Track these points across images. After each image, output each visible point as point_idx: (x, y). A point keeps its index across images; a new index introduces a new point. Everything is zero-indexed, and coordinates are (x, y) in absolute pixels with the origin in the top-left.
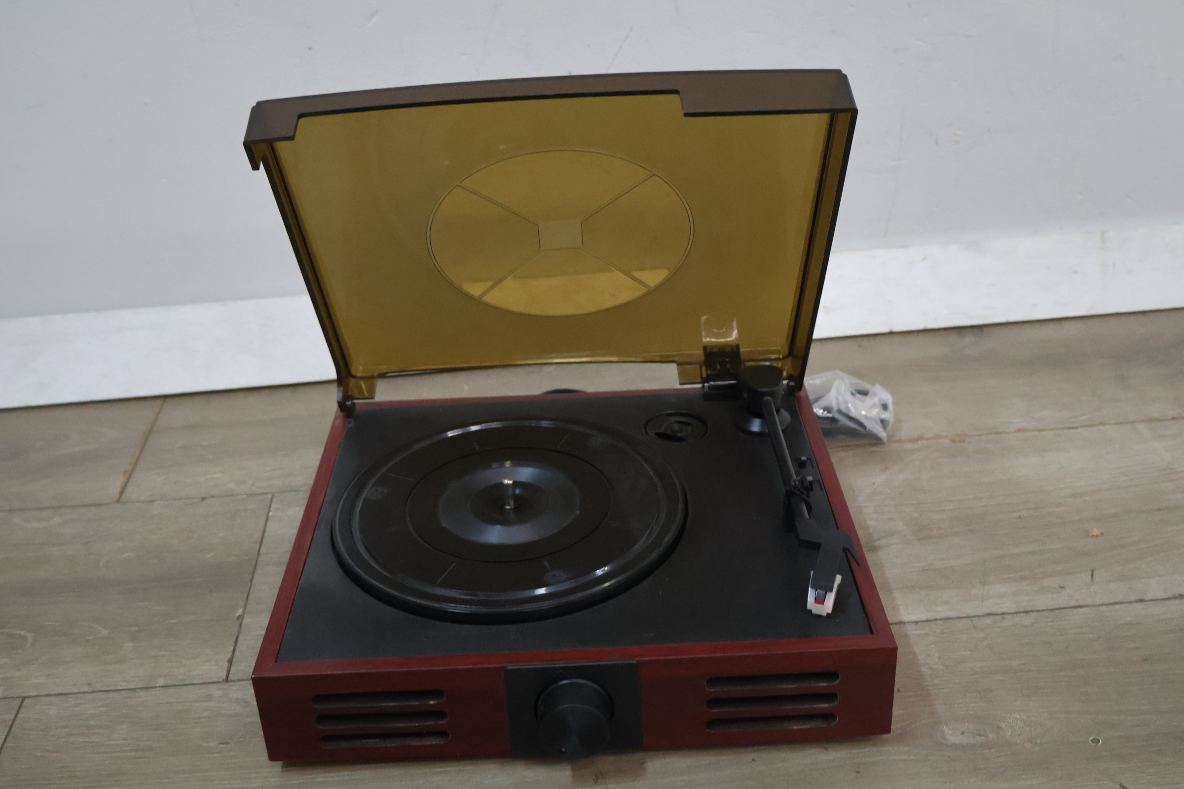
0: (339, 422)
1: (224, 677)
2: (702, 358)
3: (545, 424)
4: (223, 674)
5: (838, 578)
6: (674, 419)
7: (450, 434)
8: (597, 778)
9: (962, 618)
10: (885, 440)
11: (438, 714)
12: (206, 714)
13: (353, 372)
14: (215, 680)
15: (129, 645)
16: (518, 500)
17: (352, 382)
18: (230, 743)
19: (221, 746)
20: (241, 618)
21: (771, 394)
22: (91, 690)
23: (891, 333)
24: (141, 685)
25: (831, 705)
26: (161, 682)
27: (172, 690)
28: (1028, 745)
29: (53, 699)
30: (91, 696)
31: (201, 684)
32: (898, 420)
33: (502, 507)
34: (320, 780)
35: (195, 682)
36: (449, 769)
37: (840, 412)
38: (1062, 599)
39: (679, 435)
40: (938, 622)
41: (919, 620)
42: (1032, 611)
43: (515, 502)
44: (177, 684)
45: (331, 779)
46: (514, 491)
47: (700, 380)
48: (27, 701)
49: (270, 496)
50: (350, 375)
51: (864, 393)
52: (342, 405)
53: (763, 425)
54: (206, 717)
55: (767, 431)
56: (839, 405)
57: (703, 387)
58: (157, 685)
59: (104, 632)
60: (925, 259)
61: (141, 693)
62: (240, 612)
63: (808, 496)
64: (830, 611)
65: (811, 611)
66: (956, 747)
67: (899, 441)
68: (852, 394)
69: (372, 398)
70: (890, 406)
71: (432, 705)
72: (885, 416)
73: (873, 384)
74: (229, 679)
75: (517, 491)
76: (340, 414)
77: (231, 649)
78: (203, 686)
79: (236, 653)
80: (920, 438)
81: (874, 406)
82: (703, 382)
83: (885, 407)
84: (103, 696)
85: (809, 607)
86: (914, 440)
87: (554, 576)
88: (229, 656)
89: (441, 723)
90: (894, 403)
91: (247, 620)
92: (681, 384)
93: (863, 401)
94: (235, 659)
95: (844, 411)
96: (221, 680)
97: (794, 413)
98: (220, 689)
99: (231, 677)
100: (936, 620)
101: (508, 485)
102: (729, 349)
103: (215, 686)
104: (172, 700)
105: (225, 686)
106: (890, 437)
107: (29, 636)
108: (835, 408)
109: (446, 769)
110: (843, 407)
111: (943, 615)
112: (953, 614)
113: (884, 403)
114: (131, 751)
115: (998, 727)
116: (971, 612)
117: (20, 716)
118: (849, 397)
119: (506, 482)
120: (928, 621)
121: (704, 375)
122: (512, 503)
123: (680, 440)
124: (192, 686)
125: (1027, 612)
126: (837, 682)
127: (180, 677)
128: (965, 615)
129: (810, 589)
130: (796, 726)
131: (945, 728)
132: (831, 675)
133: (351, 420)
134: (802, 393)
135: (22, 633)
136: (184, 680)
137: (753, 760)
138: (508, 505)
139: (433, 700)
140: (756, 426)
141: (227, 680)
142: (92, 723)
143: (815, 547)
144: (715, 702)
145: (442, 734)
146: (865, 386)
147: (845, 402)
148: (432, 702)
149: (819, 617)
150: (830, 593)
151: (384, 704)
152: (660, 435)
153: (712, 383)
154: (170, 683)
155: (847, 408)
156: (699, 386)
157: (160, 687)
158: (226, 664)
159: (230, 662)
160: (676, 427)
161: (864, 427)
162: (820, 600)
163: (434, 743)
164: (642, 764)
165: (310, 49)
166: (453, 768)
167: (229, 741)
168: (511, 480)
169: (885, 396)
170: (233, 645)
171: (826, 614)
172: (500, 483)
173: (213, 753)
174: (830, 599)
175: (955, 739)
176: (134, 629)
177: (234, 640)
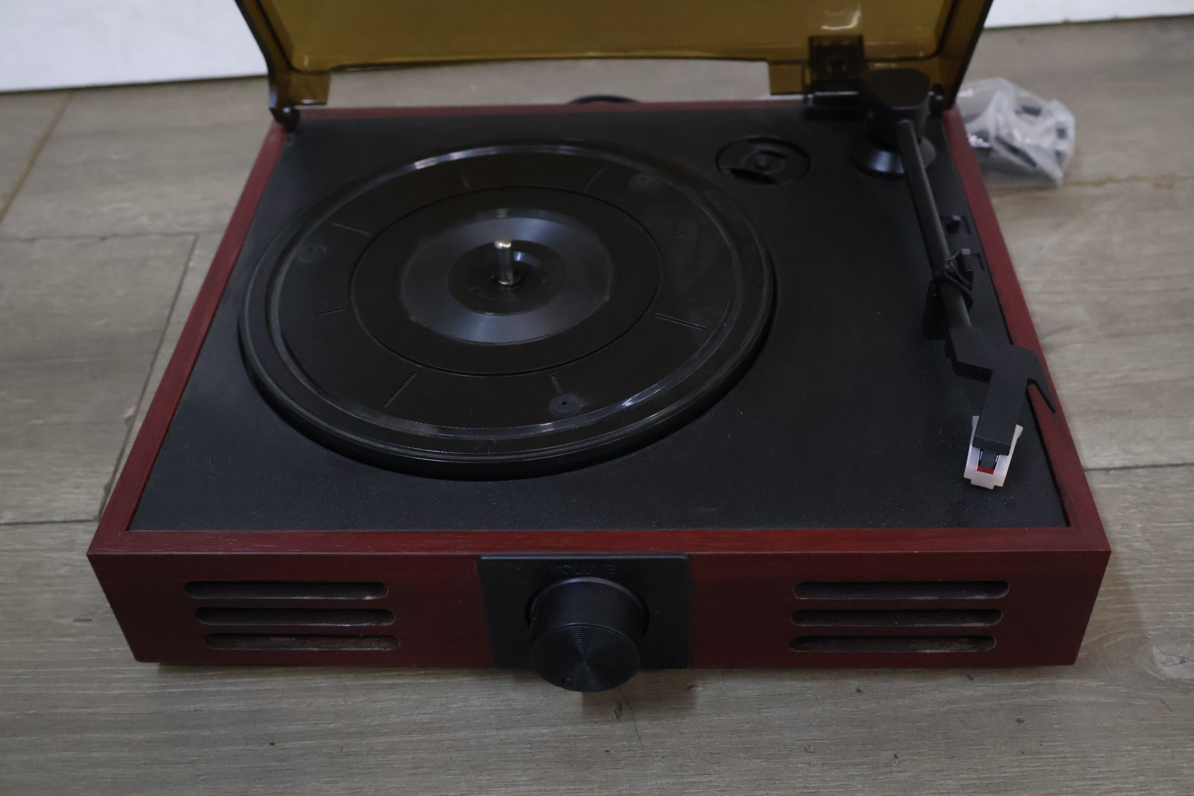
0: (274, 136)
1: (96, 514)
2: (805, 56)
3: (564, 150)
4: (96, 508)
5: (1019, 430)
6: (759, 147)
7: (419, 165)
10: (1060, 182)
11: (379, 612)
12: (63, 571)
13: (296, 63)
14: (83, 517)
16: (518, 268)
17: (295, 78)
18: (90, 620)
19: (78, 624)
20: (132, 420)
21: (911, 115)
23: (1067, 24)
25: (989, 625)
26: (8, 516)
27: (21, 530)
31: (64, 522)
32: (1077, 152)
33: (496, 281)
34: (212, 687)
35: (55, 519)
37: (999, 139)
39: (767, 173)
40: (1139, 471)
41: (1111, 466)
43: (516, 274)
44: (30, 520)
45: (228, 688)
46: (512, 257)
47: (800, 89)
49: (192, 238)
50: (290, 68)
51: (1034, 112)
52: (276, 112)
53: (893, 163)
54: (63, 576)
55: (901, 170)
56: (998, 129)
57: (806, 100)
62: (130, 412)
63: (970, 287)
64: (1000, 483)
65: (969, 480)
66: (1174, 684)
67: (1078, 184)
68: (1017, 113)
69: (324, 103)
70: (1071, 133)
71: (369, 601)
72: (1064, 146)
73: (1049, 98)
75: (519, 257)
76: (278, 126)
77: (112, 469)
78: (64, 525)
80: (1109, 179)
81: (1047, 131)
82: (805, 92)
83: (1061, 133)
85: (967, 475)
86: (1099, 183)
87: (564, 403)
88: (106, 480)
89: (384, 624)
90: (1078, 126)
92: (773, 94)
93: (1032, 124)
95: (1008, 140)
96: (91, 518)
97: (939, 142)
98: (88, 532)
100: (1137, 467)
101: (503, 249)
102: (846, 43)
103: (80, 527)
104: (18, 547)
106: (1066, 175)
108: (992, 133)
110: (1004, 133)
111: (1147, 460)
112: (1162, 459)
113: (1061, 127)
118: (1013, 118)
119: (501, 245)
121: (808, 81)
122: (510, 276)
123: (768, 180)
124: (49, 526)
126: (1003, 595)
127: (36, 510)
128: (1179, 462)
129: (971, 446)
131: (1155, 650)
132: (993, 585)
133: (291, 135)
134: (951, 113)
136: (40, 515)
137: (859, 691)
138: (506, 280)
139: (369, 595)
140: (882, 163)
143: (984, 375)
144: (804, 613)
146: (1039, 102)
147: (1007, 125)
148: (368, 598)
149: (981, 490)
150: (1004, 455)
152: (738, 173)
153: (819, 94)
154: (22, 519)
155: (1011, 135)
156: (799, 97)
157: (6, 524)
158: (102, 493)
159: (108, 489)
160: (763, 161)
161: (1033, 163)
162: (987, 466)
164: (689, 688)
166: (407, 681)
167: (90, 617)
168: (507, 243)
169: (1063, 116)
170: (115, 462)
171: (996, 487)
172: (491, 247)
173: (64, 636)
174: (1004, 464)
175: (1170, 671)
177: (117, 454)
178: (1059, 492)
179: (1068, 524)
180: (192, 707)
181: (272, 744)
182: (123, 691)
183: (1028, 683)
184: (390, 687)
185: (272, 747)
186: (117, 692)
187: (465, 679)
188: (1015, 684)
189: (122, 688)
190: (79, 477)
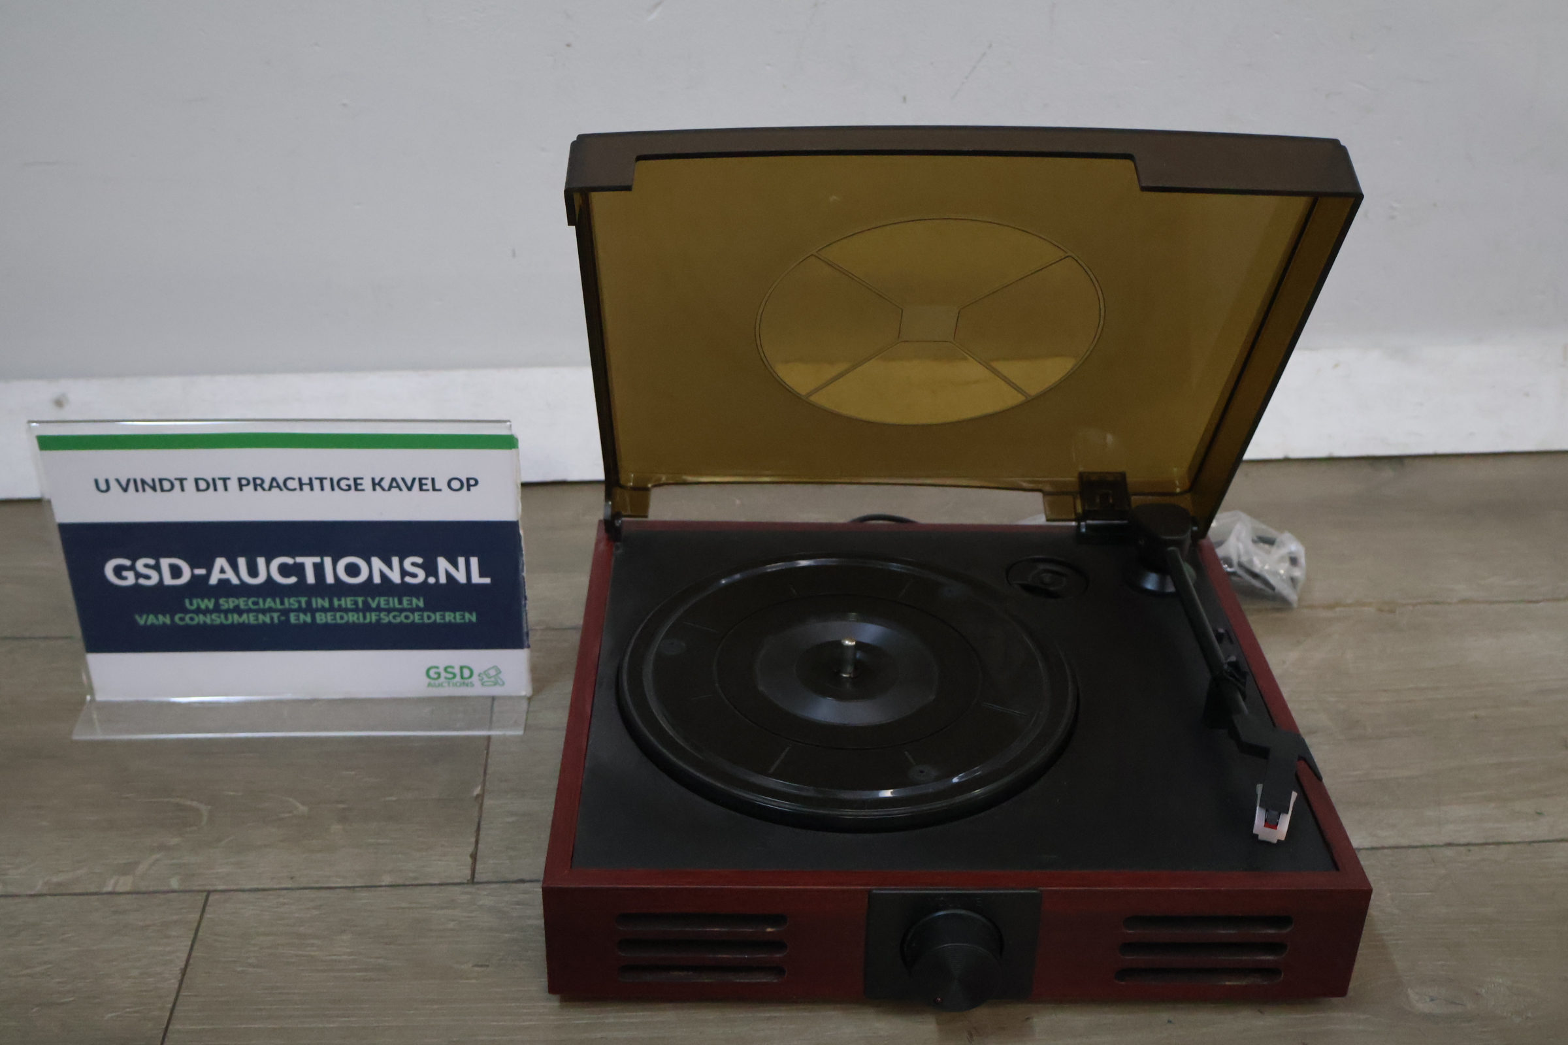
0: (602, 546)
1: (469, 878)
2: (1076, 488)
3: (895, 567)
4: (467, 873)
5: (1294, 795)
6: (1042, 567)
8: (971, 1035)
9: (1416, 847)
10: (1295, 605)
11: (774, 944)
12: (451, 925)
13: (622, 481)
14: (458, 881)
15: (337, 828)
16: (858, 665)
17: (618, 491)
18: (488, 966)
19: (477, 969)
20: (480, 797)
22: (296, 885)
23: (1287, 460)
24: (360, 882)
25: (1277, 958)
26: (387, 880)
27: (402, 891)
28: (1518, 1020)
29: (246, 896)
30: (297, 894)
31: (440, 884)
32: (1308, 578)
33: (838, 673)
34: (611, 1020)
35: (432, 881)
36: (777, 1014)
37: (1241, 565)
38: (1541, 830)
39: (1052, 589)
40: (1386, 851)
41: (1362, 847)
42: (1504, 843)
43: (856, 668)
44: (408, 883)
45: (626, 1020)
46: (855, 655)
47: (1073, 516)
48: (212, 898)
51: (1270, 542)
52: (608, 524)
53: (1162, 583)
54: (452, 930)
55: (1171, 589)
56: (1239, 556)
57: (1078, 527)
58: (383, 884)
59: (303, 809)
60: (1336, 366)
61: (364, 894)
62: (477, 791)
63: (1244, 684)
64: (1283, 838)
65: (1257, 836)
66: (1428, 1017)
67: (1312, 607)
68: (1254, 542)
69: (646, 516)
70: (1302, 560)
71: (770, 932)
72: (1297, 573)
73: (1281, 529)
74: (475, 880)
75: (858, 655)
77: (473, 840)
78: (442, 887)
79: (480, 846)
80: (1338, 604)
81: (1282, 559)
82: (1078, 519)
83: (1294, 561)
84: (312, 894)
85: (1255, 831)
86: (1331, 607)
87: (922, 772)
88: (471, 849)
89: (777, 956)
90: (1307, 556)
91: (488, 802)
92: (1049, 520)
93: (1269, 553)
94: (478, 854)
95: (1248, 566)
96: (466, 881)
97: (1197, 566)
98: (466, 893)
99: (477, 877)
100: (1383, 848)
101: (848, 647)
102: (1111, 480)
103: (458, 888)
104: (404, 905)
105: (472, 889)
106: (1300, 600)
107: (204, 809)
108: (1235, 560)
110: (1244, 559)
111: (1391, 842)
112: (1404, 842)
113: (1293, 556)
114: (359, 970)
115: (1477, 994)
116: (1427, 840)
117: (207, 916)
118: (1251, 546)
119: (847, 643)
120: (1373, 849)
121: (1080, 510)
122: (850, 669)
123: (1054, 595)
124: (428, 887)
125: (1498, 844)
126: (1288, 930)
127: (412, 875)
128: (1418, 844)
129: (1258, 808)
130: (1229, 981)
131: (1410, 991)
132: (1279, 921)
133: (618, 544)
134: (1204, 542)
135: (195, 804)
136: (415, 878)
137: (1169, 1022)
138: (846, 673)
139: (772, 927)
140: (1151, 583)
141: (472, 881)
142: (303, 930)
143: (1263, 753)
144: (1130, 947)
145: (778, 970)
146: (1271, 532)
147: (1247, 552)
148: (769, 930)
149: (1267, 844)
150: (1285, 815)
151: (708, 929)
152: (1026, 588)
153: (1090, 522)
154: (400, 882)
155: (1251, 561)
156: (1074, 523)
157: (386, 886)
158: (469, 860)
159: (474, 856)
160: (1047, 578)
161: (1273, 588)
162: (1272, 823)
163: (764, 980)
164: (1028, 1019)
165: (568, 45)
166: (783, 1014)
167: (487, 963)
168: (853, 641)
169: (1294, 546)
170: (475, 834)
171: (1279, 841)
172: (839, 644)
173: (468, 979)
174: (1285, 822)
175: (1424, 1006)
176: (341, 806)
177: (474, 828)
178: (1327, 845)
179: (1337, 869)
180: (599, 1035)
182: (531, 1023)
183: (1308, 1016)
184: (769, 1019)
186: (527, 1023)
187: (833, 1013)
188: (1298, 1016)
189: (531, 1020)
190: (444, 846)
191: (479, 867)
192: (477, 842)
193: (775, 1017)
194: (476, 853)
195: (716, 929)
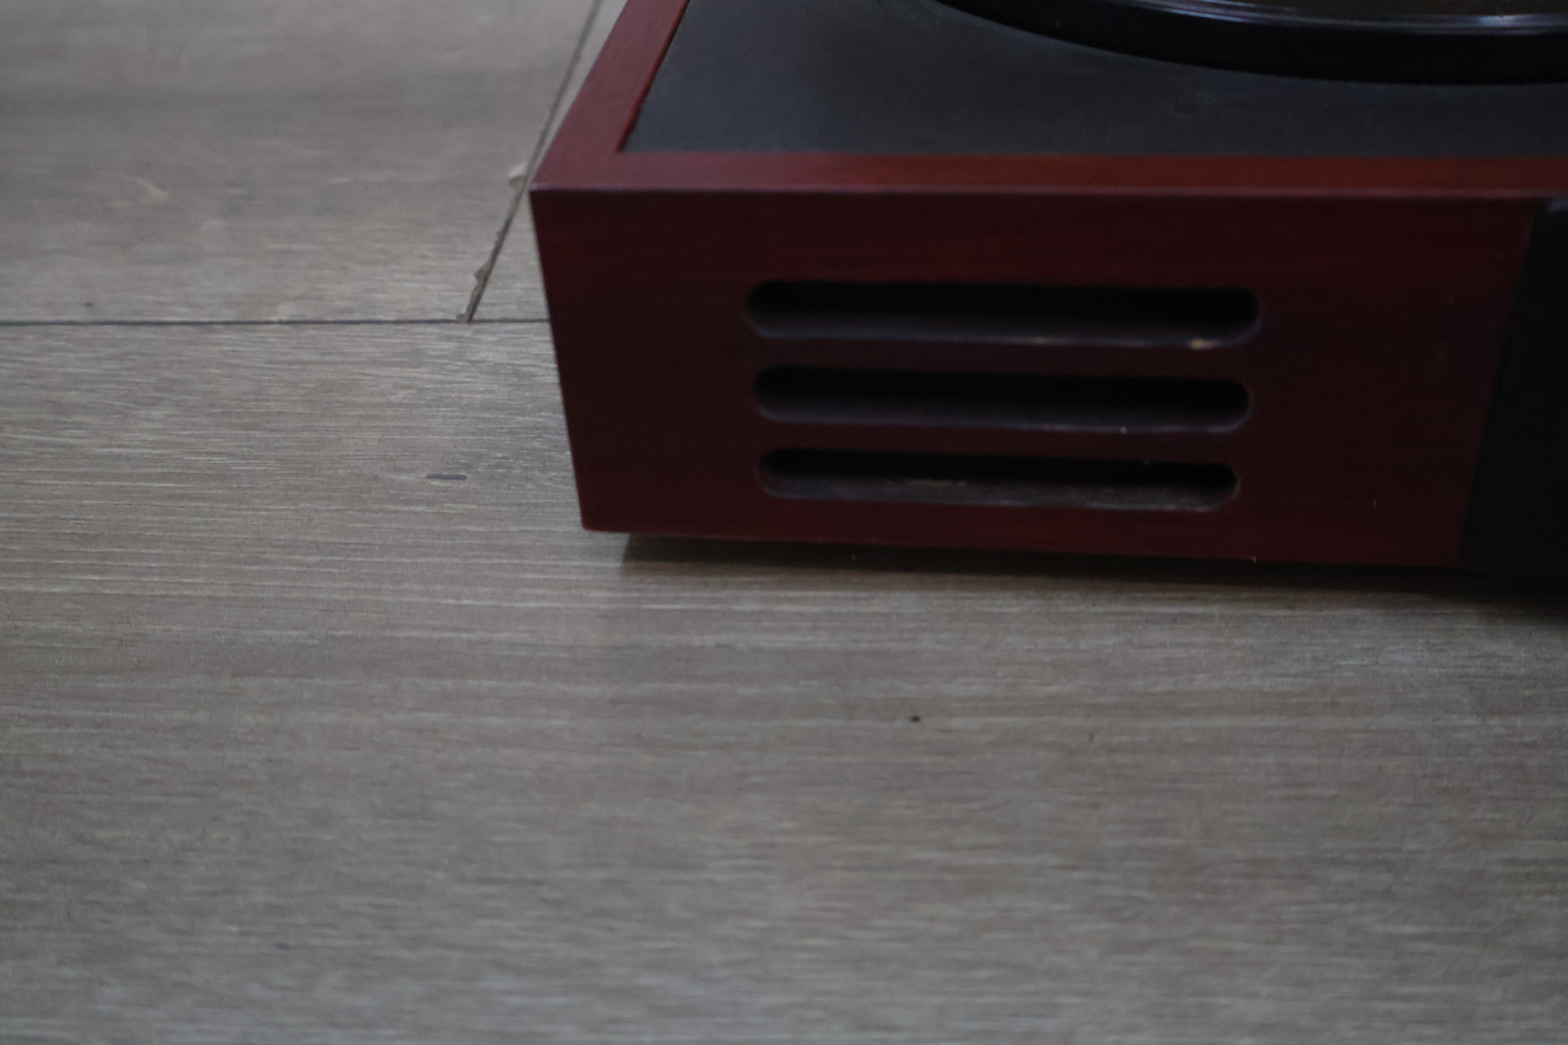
1: (464, 311)
4: (462, 304)
11: (1212, 391)
12: (400, 396)
14: (437, 315)
15: (215, 224)
18: (464, 478)
19: (436, 483)
20: (522, 181)
22: (93, 318)
24: (229, 315)
26: (285, 311)
27: (311, 332)
30: (86, 333)
31: (397, 322)
34: (749, 607)
35: (381, 316)
36: (1199, 610)
44: (329, 318)
45: (787, 607)
54: (400, 405)
58: (275, 318)
59: (158, 195)
61: (227, 336)
62: (519, 170)
71: (1199, 353)
74: (476, 317)
77: (490, 247)
78: (400, 327)
79: (501, 258)
84: (118, 333)
88: (481, 263)
89: (1216, 429)
94: (495, 272)
96: (453, 317)
98: (449, 338)
99: (482, 312)
103: (433, 329)
104: (306, 357)
105: (467, 331)
109: (1189, 609)
124: (369, 327)
127: (341, 304)
136: (349, 312)
139: (1205, 334)
141: (470, 318)
142: (72, 396)
145: (1210, 477)
148: (1198, 344)
151: (1016, 340)
154: (310, 316)
157: (281, 322)
158: (472, 281)
159: (484, 277)
163: (1171, 507)
166: (1215, 609)
167: (462, 473)
170: (496, 238)
173: (408, 502)
176: (234, 191)
177: (499, 226)
180: (710, 640)
181: (916, 719)
182: (542, 604)
184: (1175, 619)
185: (915, 726)
186: (532, 604)
187: (1357, 612)
189: (542, 597)
190: (424, 257)
191: (489, 294)
192: (497, 251)
193: (1192, 616)
194: (490, 271)
195: (1040, 340)
